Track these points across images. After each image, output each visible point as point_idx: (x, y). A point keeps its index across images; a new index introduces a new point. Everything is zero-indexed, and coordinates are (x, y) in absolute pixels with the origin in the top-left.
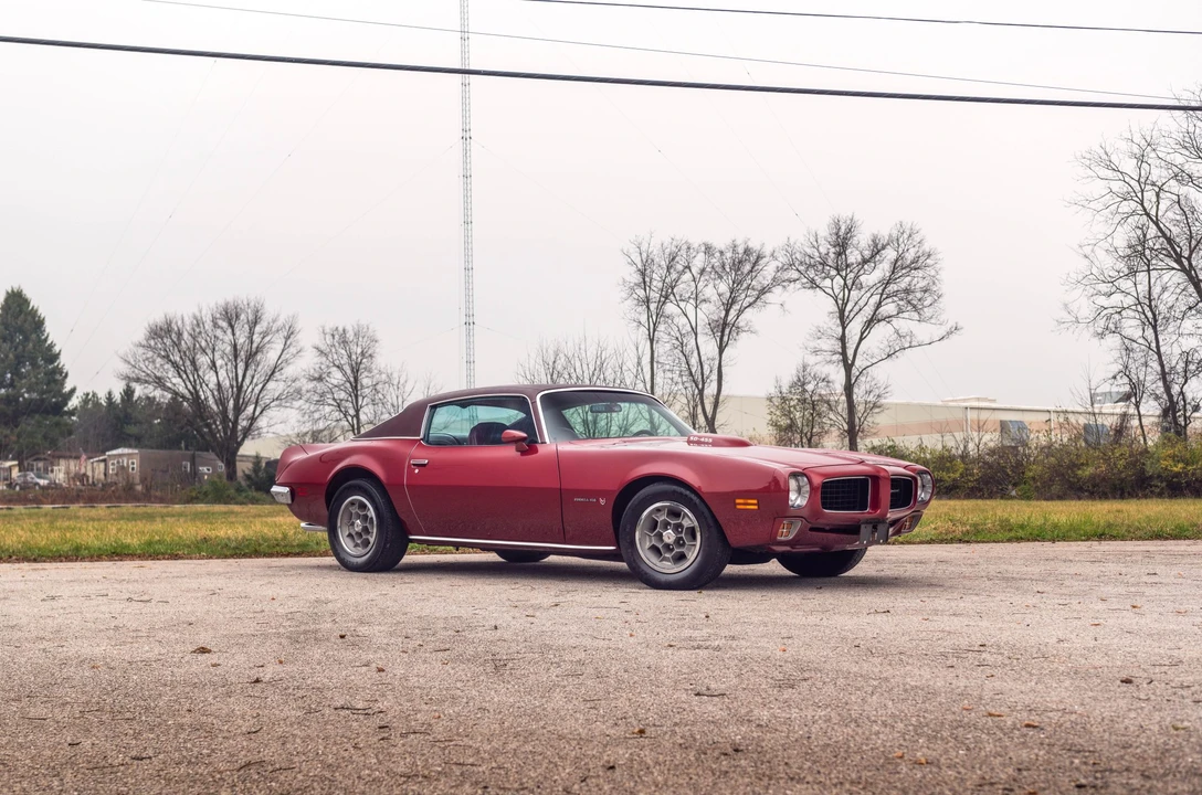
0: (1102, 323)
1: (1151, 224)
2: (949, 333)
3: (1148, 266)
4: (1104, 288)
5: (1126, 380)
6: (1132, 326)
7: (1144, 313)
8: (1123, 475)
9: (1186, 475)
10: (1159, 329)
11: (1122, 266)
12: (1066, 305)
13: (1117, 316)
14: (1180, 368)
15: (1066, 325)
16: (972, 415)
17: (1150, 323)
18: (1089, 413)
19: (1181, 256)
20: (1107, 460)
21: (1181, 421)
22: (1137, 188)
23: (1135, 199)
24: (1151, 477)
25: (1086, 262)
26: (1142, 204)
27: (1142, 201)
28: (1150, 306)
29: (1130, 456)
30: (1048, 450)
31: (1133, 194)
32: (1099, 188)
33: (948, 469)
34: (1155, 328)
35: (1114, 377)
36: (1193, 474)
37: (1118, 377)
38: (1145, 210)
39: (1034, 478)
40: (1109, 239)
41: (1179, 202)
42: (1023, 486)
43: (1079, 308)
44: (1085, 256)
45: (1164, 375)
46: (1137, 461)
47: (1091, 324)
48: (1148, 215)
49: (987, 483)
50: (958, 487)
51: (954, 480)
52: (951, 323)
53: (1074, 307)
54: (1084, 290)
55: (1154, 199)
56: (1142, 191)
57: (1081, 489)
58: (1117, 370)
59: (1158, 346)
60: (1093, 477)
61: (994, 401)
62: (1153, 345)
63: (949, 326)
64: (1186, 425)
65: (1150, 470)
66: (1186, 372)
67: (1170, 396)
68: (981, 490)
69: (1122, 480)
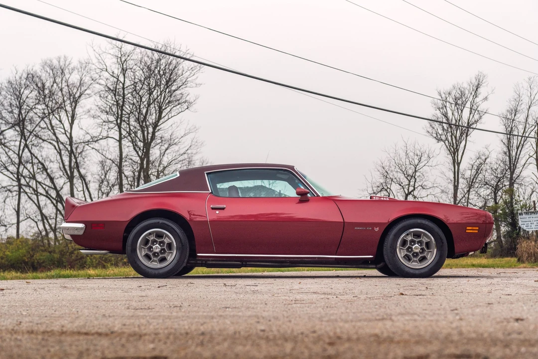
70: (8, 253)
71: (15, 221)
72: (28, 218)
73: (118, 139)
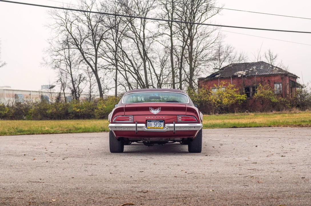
0: (54, 64)
1: (70, 34)
2: (2, 65)
3: (69, 47)
4: (55, 53)
5: (60, 82)
6: (63, 66)
7: (67, 62)
8: (61, 112)
9: (80, 112)
10: (72, 67)
11: (61, 47)
12: (43, 58)
13: (59, 63)
14: (78, 80)
15: (43, 65)
16: (6, 92)
17: (69, 65)
18: (50, 93)
19: (78, 44)
20: (56, 107)
21: (78, 96)
22: (65, 22)
23: (65, 26)
24: (70, 113)
25: (50, 45)
26: (67, 28)
27: (67, 26)
28: (69, 60)
29: (63, 107)
30: (35, 104)
31: (64, 24)
32: (53, 21)
33: (3, 110)
34: (70, 66)
35: (57, 82)
36: (82, 112)
37: (58, 81)
38: (67, 29)
39: (31, 113)
40: (57, 38)
41: (78, 28)
42: (27, 116)
43: (47, 59)
44: (50, 43)
45: (73, 82)
46: (65, 108)
47: (51, 65)
48: (68, 31)
49: (16, 115)
50: (6, 116)
51: (5, 114)
52: (3, 62)
53: (46, 59)
54: (49, 54)
55: (70, 26)
56: (67, 23)
57: (47, 117)
58: (58, 79)
59: (71, 72)
60: (51, 113)
61: (10, 87)
62: (70, 72)
63: (2, 63)
64: (79, 97)
65: (69, 111)
66: (80, 80)
67: (74, 88)
68: (14, 117)
69: (61, 114)
70: (105, 106)
71: (114, 86)
72: (120, 84)
73: (170, 35)
